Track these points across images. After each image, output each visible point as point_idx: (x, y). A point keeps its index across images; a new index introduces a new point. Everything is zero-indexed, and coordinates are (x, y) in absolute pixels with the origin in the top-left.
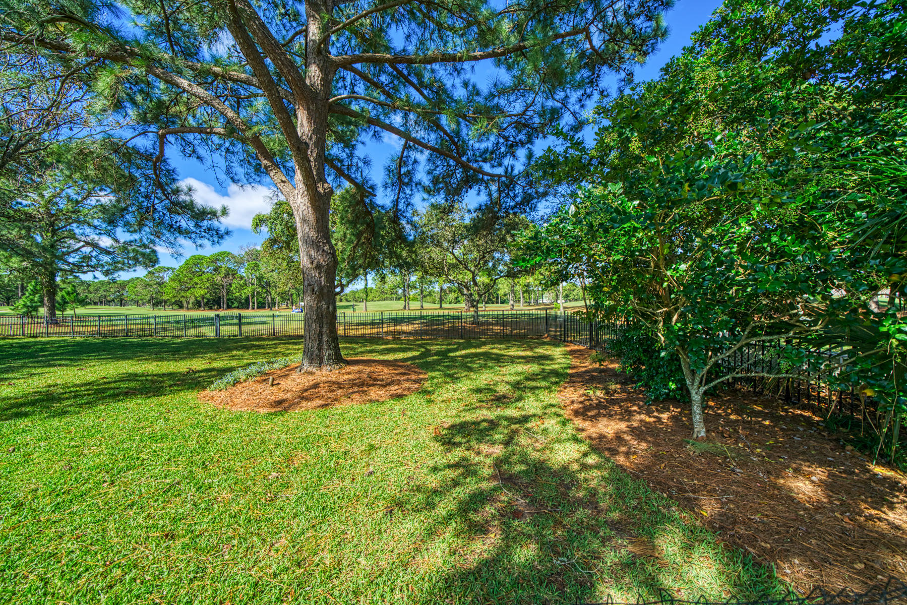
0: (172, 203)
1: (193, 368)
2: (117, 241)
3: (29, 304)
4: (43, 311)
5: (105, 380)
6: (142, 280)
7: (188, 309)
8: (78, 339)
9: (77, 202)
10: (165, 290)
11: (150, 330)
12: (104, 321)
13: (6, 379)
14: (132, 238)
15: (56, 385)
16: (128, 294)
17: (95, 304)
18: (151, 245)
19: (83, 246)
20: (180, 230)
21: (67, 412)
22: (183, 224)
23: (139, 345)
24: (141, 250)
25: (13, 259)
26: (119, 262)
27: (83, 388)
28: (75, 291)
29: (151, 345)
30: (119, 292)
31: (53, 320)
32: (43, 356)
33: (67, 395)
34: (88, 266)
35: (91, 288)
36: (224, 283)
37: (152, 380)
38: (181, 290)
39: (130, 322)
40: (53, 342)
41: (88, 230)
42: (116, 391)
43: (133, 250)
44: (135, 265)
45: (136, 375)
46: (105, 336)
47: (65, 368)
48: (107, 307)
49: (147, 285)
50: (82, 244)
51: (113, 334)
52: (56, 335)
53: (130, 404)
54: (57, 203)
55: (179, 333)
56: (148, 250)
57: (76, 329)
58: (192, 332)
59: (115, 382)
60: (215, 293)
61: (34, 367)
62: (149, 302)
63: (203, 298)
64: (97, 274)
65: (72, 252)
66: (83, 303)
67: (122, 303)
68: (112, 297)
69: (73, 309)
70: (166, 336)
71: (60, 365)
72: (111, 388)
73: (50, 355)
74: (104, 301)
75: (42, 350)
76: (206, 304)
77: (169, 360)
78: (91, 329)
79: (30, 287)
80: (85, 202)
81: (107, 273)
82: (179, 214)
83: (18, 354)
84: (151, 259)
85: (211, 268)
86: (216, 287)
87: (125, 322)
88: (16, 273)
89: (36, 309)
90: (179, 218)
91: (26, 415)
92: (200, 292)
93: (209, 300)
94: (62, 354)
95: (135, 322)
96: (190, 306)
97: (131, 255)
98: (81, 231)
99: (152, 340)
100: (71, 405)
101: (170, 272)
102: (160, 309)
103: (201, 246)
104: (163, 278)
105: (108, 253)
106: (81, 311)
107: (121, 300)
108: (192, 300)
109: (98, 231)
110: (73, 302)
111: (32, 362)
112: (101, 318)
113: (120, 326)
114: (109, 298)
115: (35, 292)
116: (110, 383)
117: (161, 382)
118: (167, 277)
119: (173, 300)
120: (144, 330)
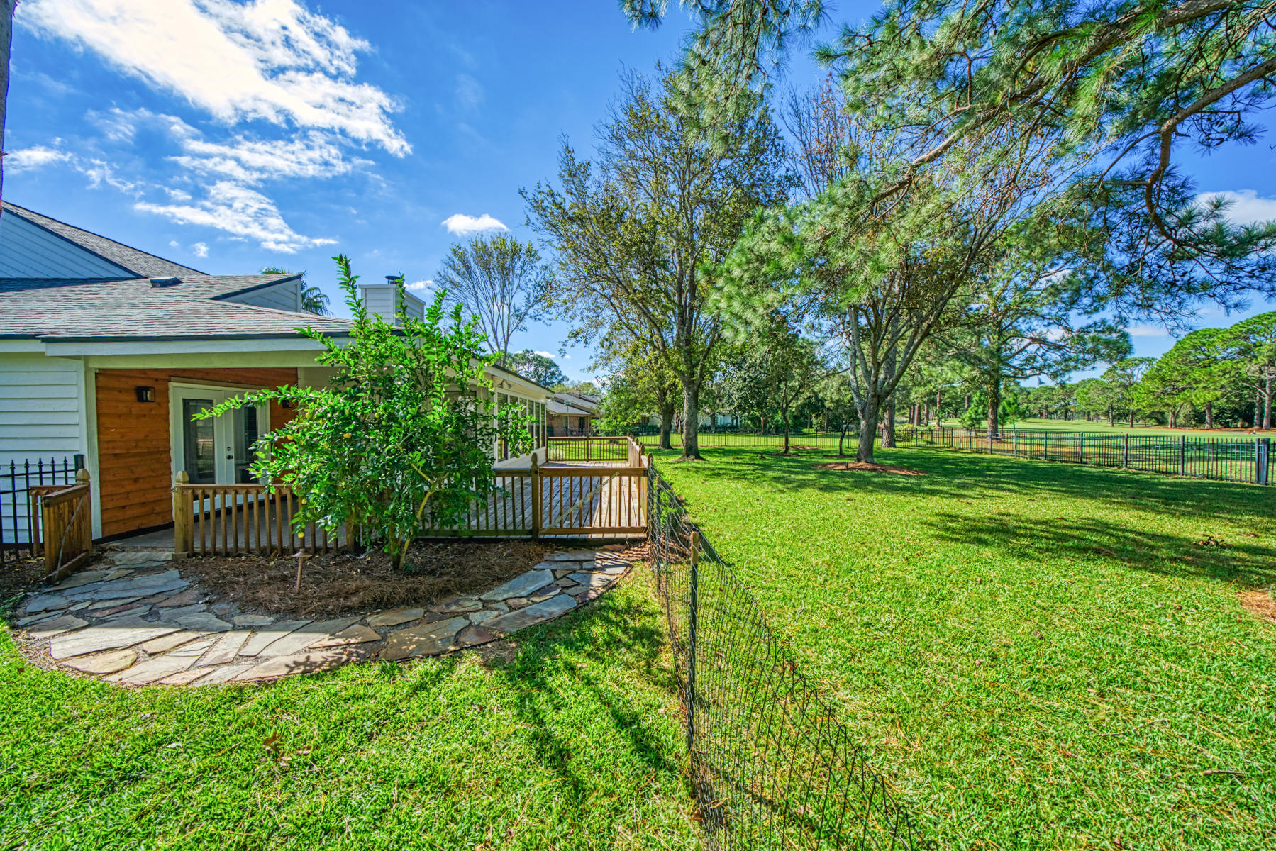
0: (1176, 241)
1: (1217, 537)
2: (1069, 329)
3: (974, 416)
4: (986, 424)
5: (1064, 522)
6: (1097, 381)
7: (1175, 425)
8: (1021, 459)
9: (1026, 290)
10: (1135, 395)
11: (1115, 456)
12: (1051, 438)
13: (965, 496)
14: (1090, 322)
15: (1008, 515)
16: (1077, 403)
17: (1034, 416)
18: (1121, 327)
19: (1030, 344)
20: (1190, 288)
21: (1026, 555)
22: (1199, 274)
23: (1100, 478)
24: (1103, 336)
25: (965, 370)
26: (1070, 359)
27: (1039, 527)
28: (1016, 401)
29: (1121, 481)
30: (1064, 400)
31: (996, 436)
32: (990, 475)
33: (1022, 532)
34: (1032, 368)
35: (1031, 397)
36: (1265, 377)
37: (1134, 540)
38: (1164, 393)
39: (1086, 442)
40: (998, 461)
41: (1035, 323)
42: (1083, 544)
43: (1093, 339)
44: (1094, 360)
45: (1107, 526)
46: (1052, 460)
47: (1014, 495)
48: (1049, 421)
49: (1105, 389)
50: (1027, 341)
51: (1061, 457)
52: (998, 453)
53: (1108, 570)
54: (1004, 298)
55: (1170, 467)
56: (1114, 336)
57: (1020, 447)
58: (1195, 468)
59: (1078, 529)
60: (1240, 396)
61: (985, 487)
62: (1106, 414)
63: (1210, 406)
64: (1044, 378)
65: (1017, 353)
66: (1023, 415)
67: (1067, 415)
68: (1055, 407)
69: (1013, 422)
70: (1147, 469)
71: (1009, 490)
72: (1075, 537)
73: (996, 476)
74: (1046, 413)
75: (988, 469)
76: (1216, 419)
77: (1159, 512)
78: (1036, 448)
79: (975, 398)
80: (1034, 288)
81: (1054, 376)
82: (1190, 258)
83: (969, 470)
84: (1119, 349)
85: (1234, 350)
86: (1242, 384)
87: (1079, 442)
88: (967, 384)
89: (978, 421)
90: (1189, 265)
91: (984, 543)
92: (1201, 397)
93: (1222, 411)
94: (1008, 476)
95: (1093, 442)
96: (1181, 420)
97: (1089, 346)
98: (1027, 326)
99: (1120, 472)
100: (1028, 547)
101: (1143, 367)
102: (1123, 425)
103: (1237, 306)
104: (1131, 376)
105: (1058, 348)
106: (1021, 425)
107: (1066, 411)
108: (1187, 410)
109: (1046, 322)
110: (1014, 414)
111: (983, 481)
112: (1049, 435)
113: (1071, 447)
114: (1050, 409)
115: (980, 402)
116: (1070, 528)
117: (1153, 548)
118: (1139, 374)
119: (1148, 411)
120: (1105, 456)
